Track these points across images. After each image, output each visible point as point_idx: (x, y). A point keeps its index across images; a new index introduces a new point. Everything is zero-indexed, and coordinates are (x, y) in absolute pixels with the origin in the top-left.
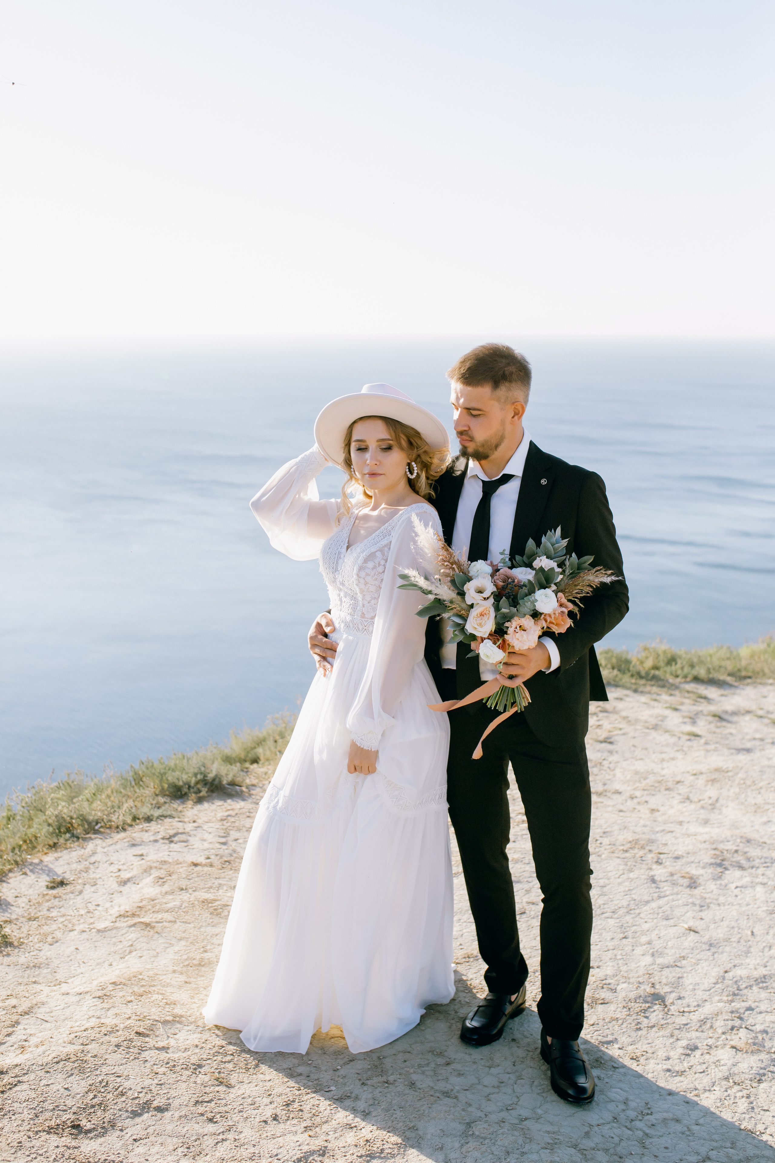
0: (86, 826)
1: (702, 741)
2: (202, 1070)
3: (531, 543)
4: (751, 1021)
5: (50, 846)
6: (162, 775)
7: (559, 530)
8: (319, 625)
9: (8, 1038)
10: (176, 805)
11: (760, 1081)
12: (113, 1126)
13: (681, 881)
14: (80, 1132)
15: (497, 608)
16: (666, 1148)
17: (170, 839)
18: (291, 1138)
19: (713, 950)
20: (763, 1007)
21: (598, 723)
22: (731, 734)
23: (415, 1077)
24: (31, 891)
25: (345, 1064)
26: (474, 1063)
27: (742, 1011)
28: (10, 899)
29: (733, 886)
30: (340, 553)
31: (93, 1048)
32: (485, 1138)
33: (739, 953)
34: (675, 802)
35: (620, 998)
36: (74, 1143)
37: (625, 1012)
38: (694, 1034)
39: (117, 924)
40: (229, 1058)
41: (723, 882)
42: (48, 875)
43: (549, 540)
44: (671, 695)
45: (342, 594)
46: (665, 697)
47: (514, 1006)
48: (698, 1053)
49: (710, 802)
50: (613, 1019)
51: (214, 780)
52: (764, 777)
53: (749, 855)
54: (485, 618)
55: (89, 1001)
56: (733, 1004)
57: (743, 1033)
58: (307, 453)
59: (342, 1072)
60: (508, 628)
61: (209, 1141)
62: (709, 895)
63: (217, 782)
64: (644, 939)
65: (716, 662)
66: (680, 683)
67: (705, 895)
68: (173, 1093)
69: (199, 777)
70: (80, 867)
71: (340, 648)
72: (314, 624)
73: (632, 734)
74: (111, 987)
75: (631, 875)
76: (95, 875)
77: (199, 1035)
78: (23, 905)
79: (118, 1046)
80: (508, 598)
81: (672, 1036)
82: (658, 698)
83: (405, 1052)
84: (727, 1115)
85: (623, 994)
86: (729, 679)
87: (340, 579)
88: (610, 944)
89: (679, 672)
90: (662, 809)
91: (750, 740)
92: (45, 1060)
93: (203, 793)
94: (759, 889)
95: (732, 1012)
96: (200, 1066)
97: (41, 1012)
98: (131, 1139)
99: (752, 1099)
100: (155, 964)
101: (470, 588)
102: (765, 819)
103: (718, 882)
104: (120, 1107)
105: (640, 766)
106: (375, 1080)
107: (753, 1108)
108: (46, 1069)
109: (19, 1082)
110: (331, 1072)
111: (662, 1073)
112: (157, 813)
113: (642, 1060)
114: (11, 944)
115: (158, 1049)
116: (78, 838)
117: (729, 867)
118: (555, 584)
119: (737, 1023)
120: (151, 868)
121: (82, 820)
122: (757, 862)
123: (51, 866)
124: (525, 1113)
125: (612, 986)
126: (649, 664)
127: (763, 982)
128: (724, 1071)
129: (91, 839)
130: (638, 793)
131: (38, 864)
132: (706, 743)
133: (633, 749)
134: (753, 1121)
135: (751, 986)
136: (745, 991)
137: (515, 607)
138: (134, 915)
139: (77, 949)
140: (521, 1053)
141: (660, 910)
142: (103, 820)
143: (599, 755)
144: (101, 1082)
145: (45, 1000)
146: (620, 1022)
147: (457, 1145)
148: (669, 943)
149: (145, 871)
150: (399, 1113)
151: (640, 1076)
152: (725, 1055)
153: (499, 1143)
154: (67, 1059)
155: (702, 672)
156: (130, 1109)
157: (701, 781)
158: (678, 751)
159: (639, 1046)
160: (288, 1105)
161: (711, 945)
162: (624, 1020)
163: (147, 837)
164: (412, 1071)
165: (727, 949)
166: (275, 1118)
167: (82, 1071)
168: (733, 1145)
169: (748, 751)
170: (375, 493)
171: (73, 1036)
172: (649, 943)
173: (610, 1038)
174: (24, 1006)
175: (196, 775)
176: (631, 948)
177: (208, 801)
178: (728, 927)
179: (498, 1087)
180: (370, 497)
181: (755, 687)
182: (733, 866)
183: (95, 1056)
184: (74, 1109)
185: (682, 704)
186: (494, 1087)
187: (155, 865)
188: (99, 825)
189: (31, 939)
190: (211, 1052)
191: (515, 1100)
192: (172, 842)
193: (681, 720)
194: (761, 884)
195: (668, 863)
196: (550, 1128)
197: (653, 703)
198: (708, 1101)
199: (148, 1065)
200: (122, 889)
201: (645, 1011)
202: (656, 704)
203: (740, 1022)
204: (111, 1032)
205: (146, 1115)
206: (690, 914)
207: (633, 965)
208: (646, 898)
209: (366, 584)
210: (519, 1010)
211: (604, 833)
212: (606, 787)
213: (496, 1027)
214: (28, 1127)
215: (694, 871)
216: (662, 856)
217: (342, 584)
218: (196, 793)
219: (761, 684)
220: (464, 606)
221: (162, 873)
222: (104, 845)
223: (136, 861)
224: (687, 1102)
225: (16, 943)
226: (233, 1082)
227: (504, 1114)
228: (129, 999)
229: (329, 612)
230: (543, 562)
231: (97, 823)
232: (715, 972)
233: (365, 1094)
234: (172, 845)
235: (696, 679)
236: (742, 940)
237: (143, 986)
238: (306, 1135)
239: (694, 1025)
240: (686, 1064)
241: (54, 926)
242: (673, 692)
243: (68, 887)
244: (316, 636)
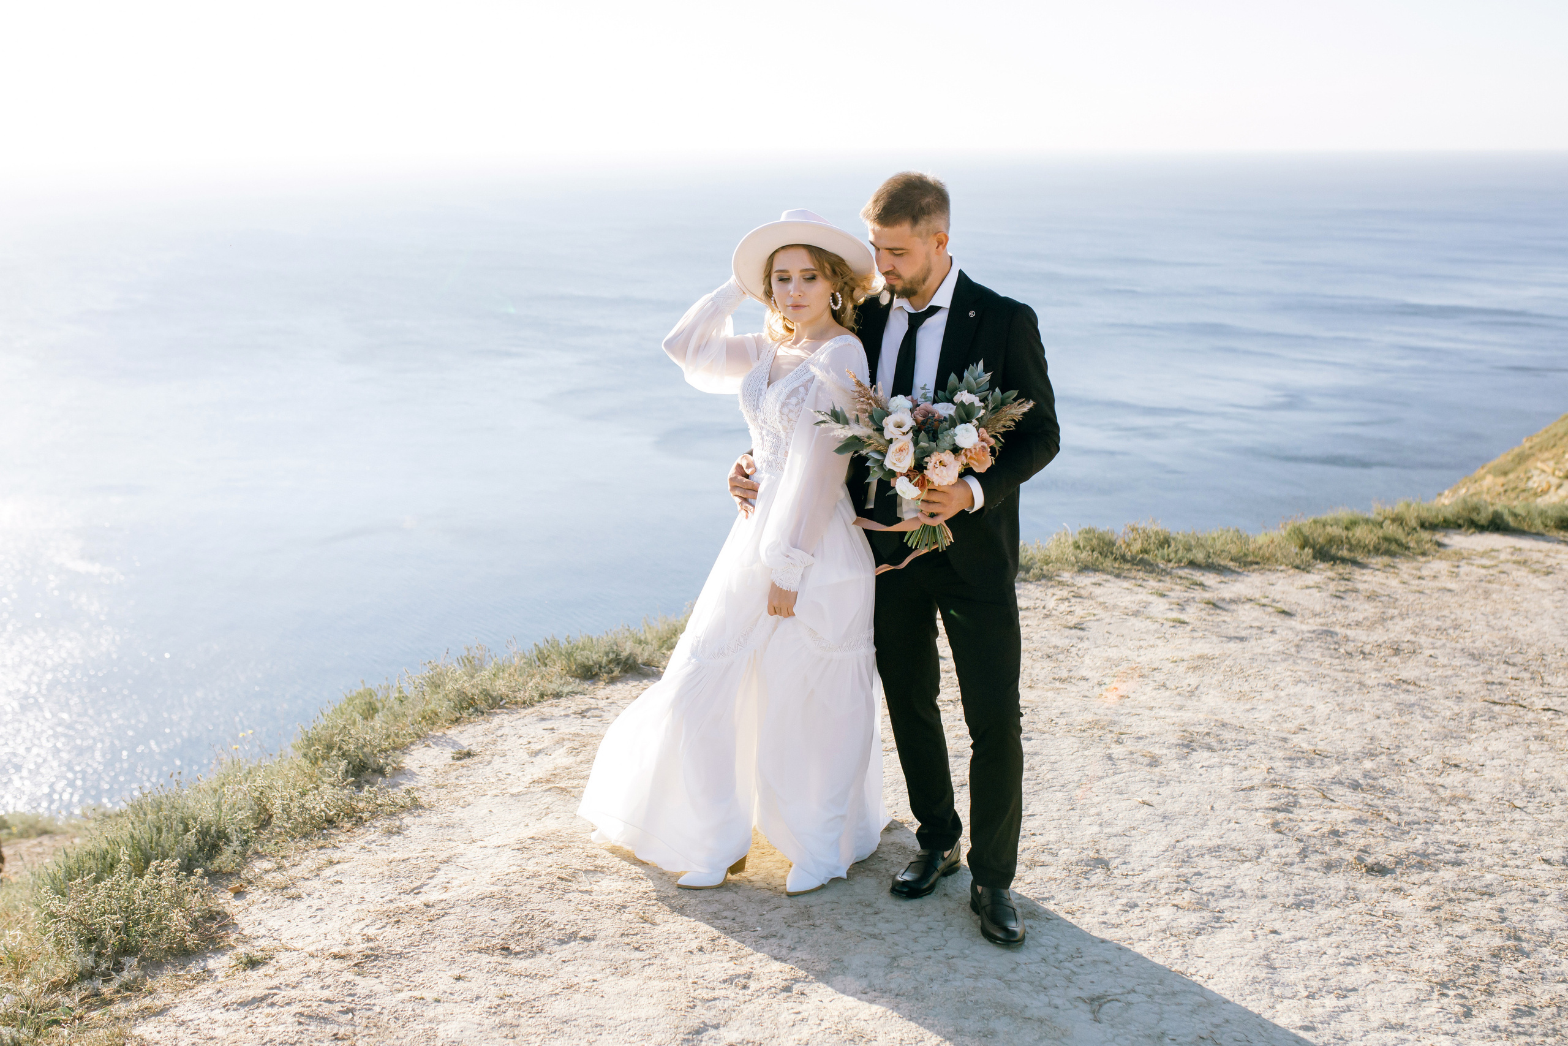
0: (490, 701)
1: (1189, 628)
2: (627, 910)
3: (953, 377)
4: (1198, 884)
5: (452, 721)
6: (569, 655)
7: (981, 363)
8: (739, 467)
9: (430, 881)
10: (586, 685)
11: (1198, 934)
12: (542, 950)
13: (1141, 759)
14: (510, 954)
15: (916, 443)
16: (1092, 982)
17: (582, 714)
18: (716, 966)
19: (1166, 822)
20: (1212, 873)
21: (1069, 609)
22: (1224, 622)
23: (842, 922)
24: (436, 762)
25: (770, 910)
26: (903, 913)
27: (1189, 876)
28: (415, 769)
29: (1198, 766)
30: (760, 390)
31: (517, 888)
32: (909, 969)
33: (1195, 825)
34: (1148, 689)
35: (1061, 861)
36: (504, 961)
37: (1065, 873)
38: (1135, 894)
39: (531, 789)
40: (653, 902)
41: (1188, 762)
42: (453, 747)
43: (971, 374)
44: (1160, 581)
45: (764, 432)
46: (1152, 583)
47: (947, 863)
48: (1137, 910)
49: (1189, 689)
50: (1051, 879)
51: (628, 659)
52: (1255, 665)
53: (1221, 737)
54: (904, 453)
55: (508, 853)
56: (1180, 870)
57: (1187, 895)
58: (725, 286)
59: (767, 916)
60: (927, 463)
61: (638, 965)
62: (1171, 773)
63: (630, 661)
64: (1093, 811)
65: (1219, 545)
66: (1172, 568)
67: (1166, 773)
68: (599, 927)
69: (611, 656)
70: (486, 740)
71: (761, 490)
72: (735, 465)
73: (1107, 620)
74: (529, 841)
75: (1086, 753)
76: (503, 747)
77: (622, 883)
78: (429, 774)
79: (541, 888)
80: (927, 433)
81: (1112, 895)
82: (1144, 584)
83: (832, 902)
84: (1159, 960)
85: (1065, 858)
86: (1231, 564)
87: (761, 416)
88: (1056, 815)
89: (1172, 556)
90: (1132, 696)
91: (1246, 628)
92: (470, 897)
93: (616, 672)
94: (1227, 769)
95: (1178, 876)
96: (624, 907)
97: (461, 861)
98: (560, 961)
99: (1187, 948)
100: (573, 824)
101: (889, 423)
102: (1248, 706)
103: (1183, 762)
104: (547, 935)
105: (1113, 653)
106: (801, 923)
107: (1187, 955)
108: (472, 904)
109: (446, 913)
110: (757, 917)
111: (1098, 925)
112: (566, 690)
113: (1078, 914)
114: (422, 807)
115: (580, 891)
116: (483, 713)
117: (1197, 748)
118: (977, 419)
119: (1183, 885)
120: (564, 739)
121: (485, 695)
122: (1229, 745)
123: (454, 738)
124: (951, 953)
125: (1054, 851)
126: (1137, 547)
127: (1216, 851)
128: (1163, 924)
129: (496, 714)
130: (1107, 680)
131: (441, 737)
132: (1193, 630)
133: (1107, 635)
134: (1185, 965)
135: (1202, 855)
136: (1196, 859)
137: (935, 441)
138: (548, 781)
139: (490, 811)
140: (952, 905)
141: (1114, 786)
142: (507, 696)
143: (1067, 641)
144: (526, 916)
145: (463, 852)
146: (1059, 881)
147: (881, 974)
148: (1120, 815)
149: (558, 742)
150: (824, 949)
151: (1076, 927)
152: (1166, 913)
153: (923, 972)
154: (492, 897)
155: (1200, 556)
156: (557, 938)
157: (1181, 668)
158: (1159, 638)
159: (1076, 903)
160: (713, 940)
161: (1165, 817)
162: (1063, 881)
163: (556, 712)
164: (839, 917)
165: (1182, 821)
166: (701, 949)
167: (507, 906)
168: (1161, 983)
169: (1242, 639)
170: (797, 327)
171: (496, 878)
172: (1098, 814)
173: (1046, 895)
174: (443, 856)
175: (607, 654)
176: (1078, 818)
177: (621, 682)
178: (1186, 802)
179: (927, 932)
180: (791, 330)
181: (1262, 574)
182: (1202, 747)
183: (519, 895)
184: (502, 936)
185: (1172, 590)
186: (922, 932)
187: (567, 737)
188: (504, 701)
189: (441, 803)
190: (635, 896)
191: (943, 942)
192: (585, 716)
193: (1167, 606)
194: (1230, 764)
195: (1129, 743)
196: (976, 964)
197: (1136, 589)
198: (1141, 949)
199: (572, 904)
200: (533, 759)
201: (1086, 873)
202: (1140, 589)
203: (1185, 885)
204: (533, 877)
205: (573, 943)
206: (1147, 790)
207: (1078, 834)
208: (1100, 774)
209: (789, 420)
210: (953, 868)
211: (1061, 713)
212: (1071, 674)
213: (927, 881)
214: (459, 948)
215: (1157, 751)
216: (1123, 736)
217: (764, 422)
218: (608, 673)
219: (1269, 570)
220: (882, 441)
221: (576, 744)
222: (511, 719)
223: (547, 734)
224: (1120, 948)
225: (426, 806)
226: (657, 921)
227: (931, 953)
228: (549, 851)
229: (751, 454)
230: (964, 397)
231: (502, 699)
232: (1165, 841)
233: (791, 936)
234: (585, 720)
235: (1192, 564)
236: (1199, 814)
237: (562, 842)
238: (732, 963)
239: (1137, 887)
240: (1123, 919)
241: (464, 793)
242: (1162, 578)
243: (476, 758)
244: (736, 477)
